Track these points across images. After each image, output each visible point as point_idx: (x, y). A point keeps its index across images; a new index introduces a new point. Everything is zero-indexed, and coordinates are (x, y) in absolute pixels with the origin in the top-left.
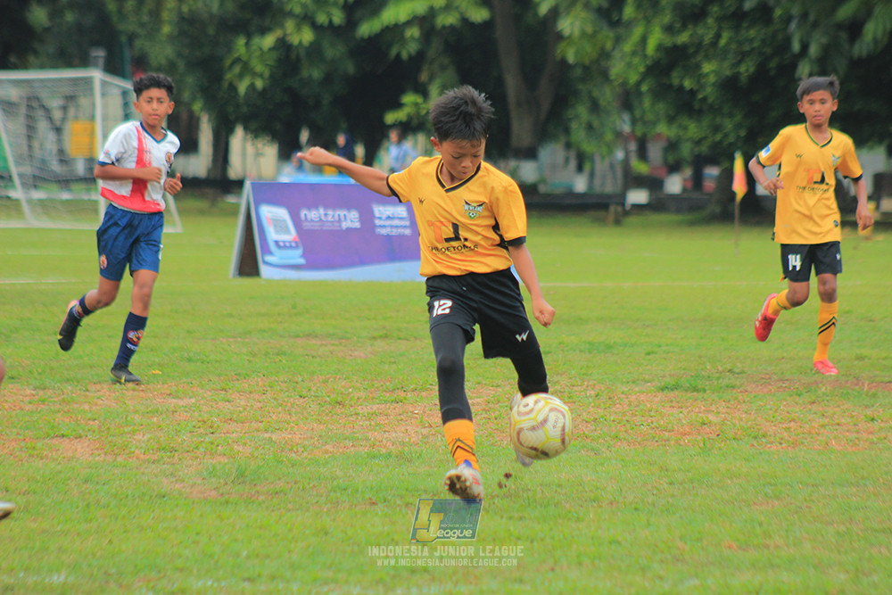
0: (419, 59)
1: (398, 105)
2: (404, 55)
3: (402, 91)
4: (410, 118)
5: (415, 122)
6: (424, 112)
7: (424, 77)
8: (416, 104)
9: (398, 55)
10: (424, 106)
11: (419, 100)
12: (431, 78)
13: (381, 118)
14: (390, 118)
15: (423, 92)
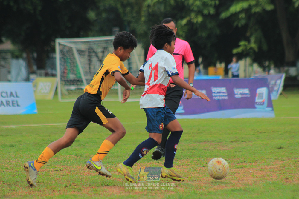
0: (246, 26)
1: (238, 46)
2: (240, 25)
3: (240, 40)
4: (243, 51)
5: (245, 53)
6: (248, 48)
7: (248, 34)
8: (245, 45)
9: (237, 26)
10: (248, 46)
11: (246, 44)
12: (251, 35)
13: (231, 51)
14: (235, 51)
15: (248, 40)
